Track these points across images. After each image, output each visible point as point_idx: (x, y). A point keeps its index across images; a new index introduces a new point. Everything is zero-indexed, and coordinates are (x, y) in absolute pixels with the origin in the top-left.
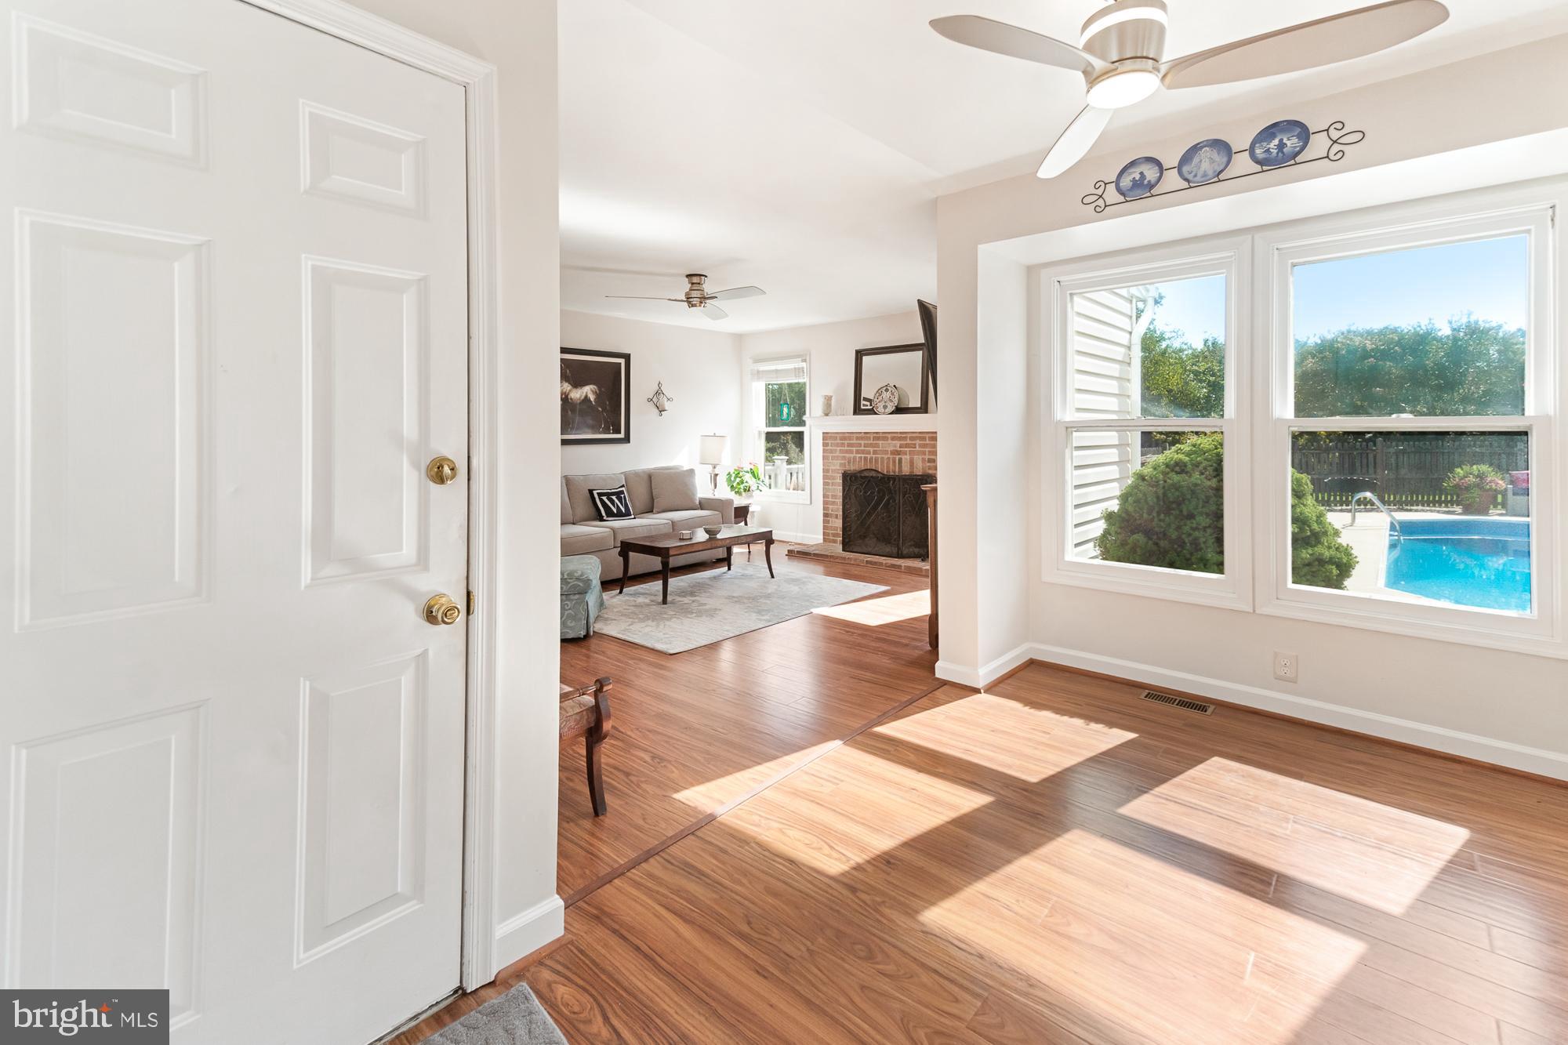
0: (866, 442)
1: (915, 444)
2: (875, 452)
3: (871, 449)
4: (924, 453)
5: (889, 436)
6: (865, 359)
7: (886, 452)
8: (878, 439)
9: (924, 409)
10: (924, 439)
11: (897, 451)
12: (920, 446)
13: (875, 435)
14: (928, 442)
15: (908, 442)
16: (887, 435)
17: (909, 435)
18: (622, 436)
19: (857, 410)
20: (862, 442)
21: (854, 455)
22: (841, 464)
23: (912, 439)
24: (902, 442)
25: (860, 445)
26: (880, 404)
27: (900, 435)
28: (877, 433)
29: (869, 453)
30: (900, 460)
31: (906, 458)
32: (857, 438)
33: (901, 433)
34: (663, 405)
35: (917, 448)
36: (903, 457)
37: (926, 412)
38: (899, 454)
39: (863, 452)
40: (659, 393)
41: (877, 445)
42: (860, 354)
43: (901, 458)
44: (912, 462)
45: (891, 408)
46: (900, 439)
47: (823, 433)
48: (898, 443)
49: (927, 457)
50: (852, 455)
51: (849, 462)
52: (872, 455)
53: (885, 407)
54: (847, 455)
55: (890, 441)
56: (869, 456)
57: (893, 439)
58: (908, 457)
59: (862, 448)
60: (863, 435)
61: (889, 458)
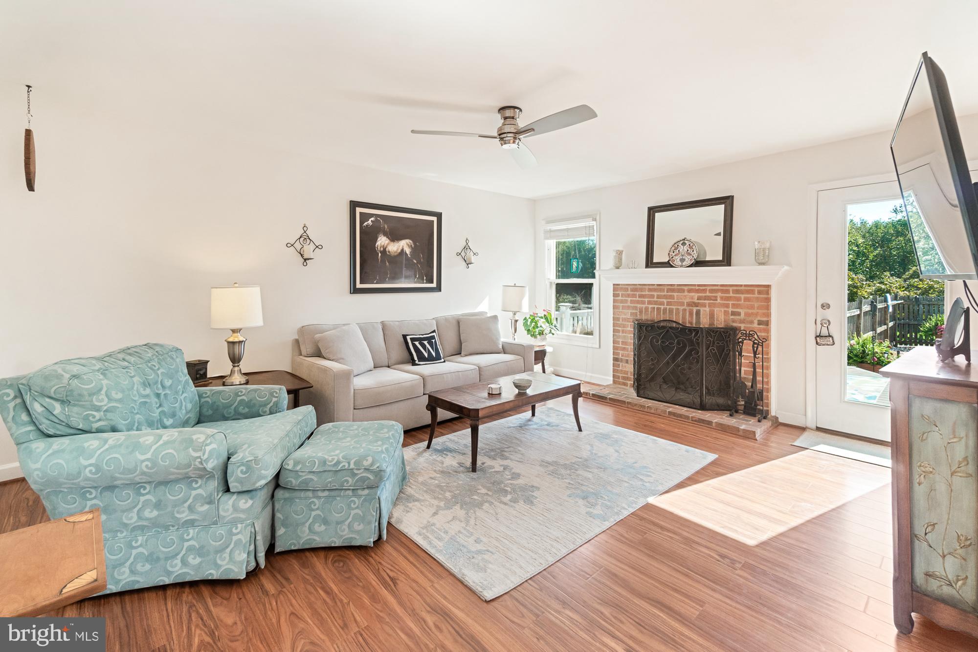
0: (659, 293)
1: (716, 297)
2: (669, 303)
3: (665, 301)
4: (727, 306)
5: (686, 288)
6: (658, 215)
7: (682, 304)
8: (673, 291)
9: (727, 260)
10: (727, 291)
11: (694, 303)
12: (722, 298)
13: (670, 287)
14: (731, 295)
15: (708, 294)
16: (683, 287)
17: (708, 288)
18: (434, 285)
19: (650, 263)
20: (655, 294)
21: (646, 305)
22: (632, 314)
23: (711, 291)
24: (700, 295)
25: (653, 296)
26: (677, 257)
27: (697, 288)
28: (671, 285)
29: (662, 304)
30: (698, 313)
31: (705, 311)
32: (650, 290)
33: (699, 285)
34: (470, 259)
35: (719, 301)
36: (702, 309)
37: (729, 264)
38: (697, 306)
39: (656, 303)
40: (466, 248)
41: (672, 297)
42: (652, 211)
43: (699, 310)
44: (712, 315)
45: (688, 261)
46: (697, 291)
47: (614, 285)
48: (696, 295)
49: (730, 310)
50: (644, 306)
51: (641, 312)
52: (665, 306)
53: (682, 260)
54: (639, 306)
55: (686, 293)
56: (662, 307)
57: (689, 291)
58: (707, 309)
59: (655, 299)
60: (655, 287)
61: (685, 310)
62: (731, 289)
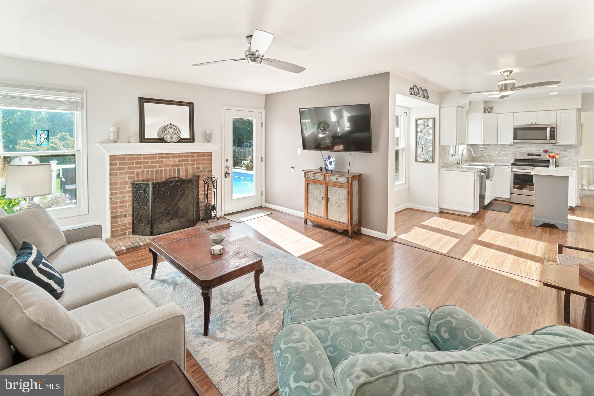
0: (152, 160)
1: (188, 160)
2: (159, 166)
3: (157, 165)
4: (194, 164)
7: (169, 166)
8: (162, 158)
9: (192, 139)
10: (194, 156)
11: (176, 164)
12: (191, 160)
13: (160, 155)
14: (196, 158)
15: (184, 158)
16: (169, 155)
17: (184, 155)
19: (143, 139)
20: (150, 161)
21: (142, 169)
22: (129, 178)
23: (186, 156)
24: (180, 159)
25: (147, 163)
26: (167, 136)
27: (178, 155)
28: (161, 154)
29: (155, 167)
30: (179, 170)
31: (182, 169)
32: (145, 158)
33: (179, 153)
35: (190, 162)
36: (181, 168)
37: (193, 141)
38: (178, 166)
39: (150, 167)
41: (162, 162)
43: (179, 168)
44: (186, 171)
45: (176, 140)
46: (178, 157)
47: (111, 156)
48: (177, 160)
49: (195, 166)
50: (140, 170)
51: (138, 174)
52: (157, 169)
54: (136, 171)
55: (171, 159)
56: (155, 169)
57: (173, 157)
58: (184, 167)
59: (150, 164)
60: (150, 156)
61: (170, 170)
62: (196, 155)
